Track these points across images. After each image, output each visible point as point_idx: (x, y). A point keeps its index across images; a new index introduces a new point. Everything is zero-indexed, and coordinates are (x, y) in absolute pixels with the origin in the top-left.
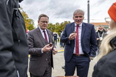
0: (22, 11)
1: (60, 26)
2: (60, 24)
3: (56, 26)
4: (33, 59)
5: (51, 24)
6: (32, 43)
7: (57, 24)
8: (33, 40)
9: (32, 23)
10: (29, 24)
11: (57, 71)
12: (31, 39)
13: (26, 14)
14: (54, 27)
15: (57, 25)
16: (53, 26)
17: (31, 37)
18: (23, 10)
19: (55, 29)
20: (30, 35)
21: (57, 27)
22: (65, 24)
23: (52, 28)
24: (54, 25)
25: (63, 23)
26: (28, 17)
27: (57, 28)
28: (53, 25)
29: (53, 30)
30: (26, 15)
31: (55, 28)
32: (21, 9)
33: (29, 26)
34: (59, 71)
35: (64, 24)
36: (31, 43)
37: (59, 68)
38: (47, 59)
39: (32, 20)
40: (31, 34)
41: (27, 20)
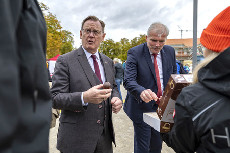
0: (49, 14)
1: (129, 45)
2: (129, 41)
3: (122, 45)
4: (67, 121)
5: (110, 42)
6: (64, 83)
7: (123, 40)
8: (69, 74)
9: (68, 39)
10: (63, 41)
11: (122, 145)
12: (64, 73)
13: (57, 19)
14: (116, 47)
15: (123, 43)
16: (114, 45)
17: (64, 68)
18: (49, 12)
19: (120, 53)
20: (61, 63)
21: (122, 48)
22: (142, 41)
23: (114, 51)
24: (117, 44)
25: (136, 38)
26: (61, 26)
27: (123, 51)
28: (115, 43)
29: (115, 54)
30: (56, 21)
31: (118, 50)
32: (46, 9)
33: (63, 46)
34: (127, 146)
35: (139, 42)
36: (63, 81)
37: (125, 139)
38: (99, 122)
39: (70, 33)
40: (64, 62)
41: (60, 34)
